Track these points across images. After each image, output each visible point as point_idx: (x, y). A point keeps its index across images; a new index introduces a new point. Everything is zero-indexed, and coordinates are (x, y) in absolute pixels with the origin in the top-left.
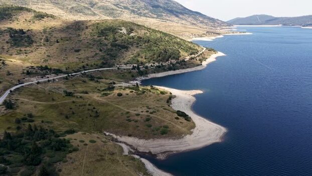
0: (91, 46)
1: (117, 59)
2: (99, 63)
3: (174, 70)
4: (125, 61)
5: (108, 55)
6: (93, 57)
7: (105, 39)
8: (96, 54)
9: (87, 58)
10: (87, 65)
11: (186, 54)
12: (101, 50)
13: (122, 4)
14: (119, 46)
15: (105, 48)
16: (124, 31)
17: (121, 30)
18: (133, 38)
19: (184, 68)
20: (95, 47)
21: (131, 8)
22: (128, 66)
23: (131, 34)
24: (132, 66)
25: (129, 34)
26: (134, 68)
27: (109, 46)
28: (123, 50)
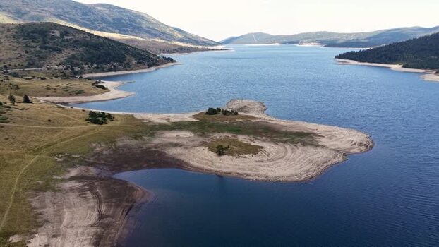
0: (15, 49)
1: (47, 61)
2: (26, 64)
3: (115, 71)
4: (57, 62)
5: (36, 56)
6: (17, 58)
7: (33, 41)
8: (21, 56)
9: (10, 59)
10: (10, 65)
11: (133, 59)
12: (27, 52)
13: (67, 15)
14: (50, 48)
15: (32, 50)
16: (57, 33)
17: (53, 33)
18: (68, 40)
19: (127, 70)
20: (20, 49)
21: (81, 21)
22: (61, 67)
23: (66, 38)
24: (65, 67)
25: (63, 37)
26: (67, 68)
27: (38, 49)
28: (54, 53)
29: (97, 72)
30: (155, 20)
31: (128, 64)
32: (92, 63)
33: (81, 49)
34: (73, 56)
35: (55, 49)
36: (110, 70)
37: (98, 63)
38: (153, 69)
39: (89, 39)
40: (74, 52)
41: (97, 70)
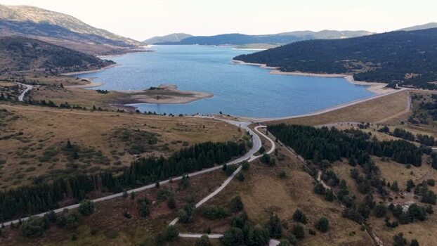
0: (5, 57)
1: (31, 65)
2: (18, 68)
3: (79, 71)
4: (38, 66)
5: (22, 62)
6: (10, 64)
7: (15, 52)
8: (12, 62)
9: (6, 65)
10: (8, 69)
11: (88, 63)
12: (14, 59)
14: (29, 56)
15: (18, 58)
16: (30, 45)
17: (27, 45)
18: (39, 50)
19: (86, 70)
22: (42, 70)
23: (37, 48)
24: (45, 69)
25: (34, 48)
26: (46, 70)
27: (21, 57)
28: (33, 59)
29: (67, 72)
30: (81, 22)
31: (85, 66)
32: (62, 66)
33: (50, 56)
34: (47, 62)
35: (32, 57)
36: (75, 71)
37: (65, 66)
38: (102, 69)
39: (52, 48)
40: (46, 59)
41: (67, 71)
